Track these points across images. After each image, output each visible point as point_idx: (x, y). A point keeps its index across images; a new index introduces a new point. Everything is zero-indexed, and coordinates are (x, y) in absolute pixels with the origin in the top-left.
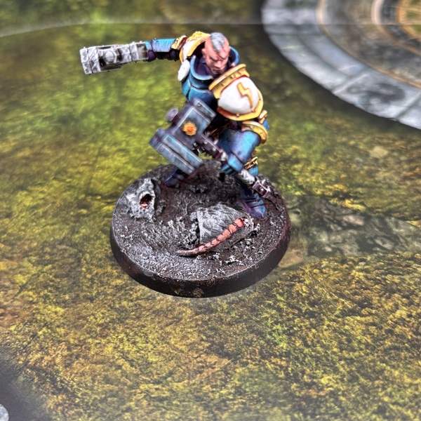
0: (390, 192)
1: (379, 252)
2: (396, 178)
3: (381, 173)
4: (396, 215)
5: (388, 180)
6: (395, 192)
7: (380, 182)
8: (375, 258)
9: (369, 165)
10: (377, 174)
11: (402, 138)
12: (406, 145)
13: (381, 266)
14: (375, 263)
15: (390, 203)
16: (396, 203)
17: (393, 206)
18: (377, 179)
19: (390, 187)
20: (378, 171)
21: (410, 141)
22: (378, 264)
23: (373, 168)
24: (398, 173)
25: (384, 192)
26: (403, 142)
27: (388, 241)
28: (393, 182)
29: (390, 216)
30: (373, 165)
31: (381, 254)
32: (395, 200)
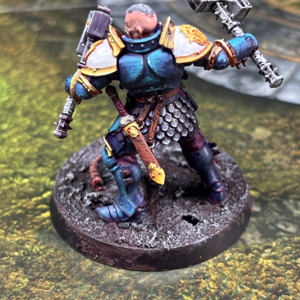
0: (282, 174)
1: (283, 236)
2: (286, 158)
3: (268, 155)
5: (277, 162)
6: (288, 173)
7: (269, 164)
8: (281, 243)
9: (253, 148)
10: (264, 157)
11: (283, 116)
12: (290, 123)
13: (289, 250)
14: (282, 249)
15: (285, 185)
16: (290, 184)
17: (288, 188)
18: (265, 162)
19: (281, 169)
20: (264, 154)
21: (292, 119)
22: (285, 249)
23: (258, 151)
24: (286, 153)
25: (276, 174)
26: (286, 120)
27: (290, 224)
28: (284, 163)
29: (288, 199)
30: (258, 148)
31: (286, 239)
32: (289, 181)
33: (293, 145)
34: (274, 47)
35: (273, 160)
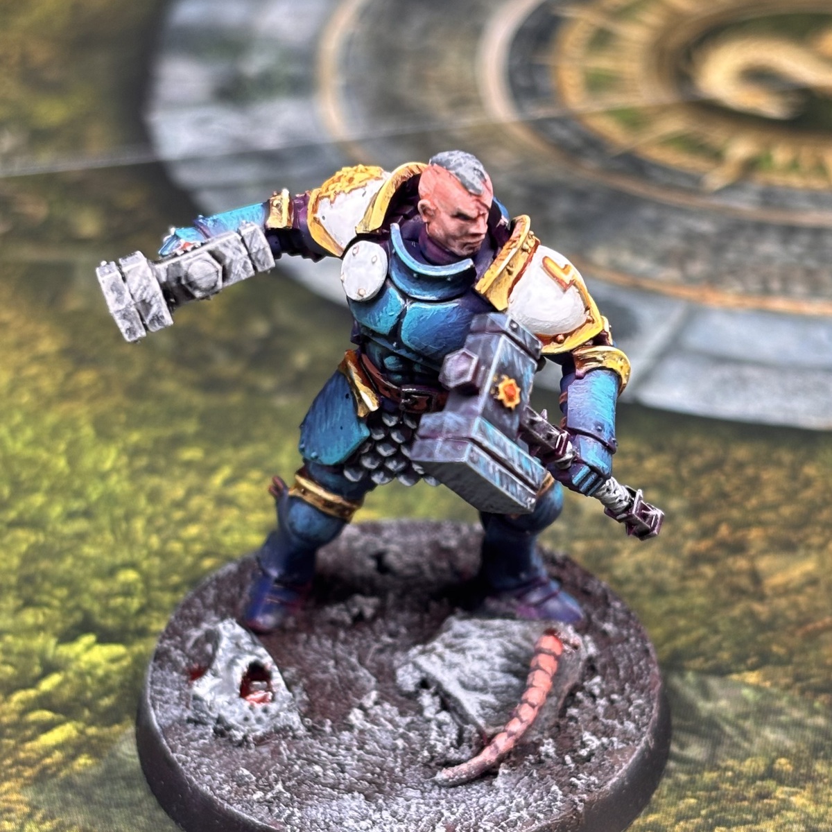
4: (698, 663)
6: (679, 602)
19: (660, 591)
22: (682, 805)
28: (665, 575)
32: (682, 623)
33: (689, 526)
34: (626, 258)
35: (639, 569)
